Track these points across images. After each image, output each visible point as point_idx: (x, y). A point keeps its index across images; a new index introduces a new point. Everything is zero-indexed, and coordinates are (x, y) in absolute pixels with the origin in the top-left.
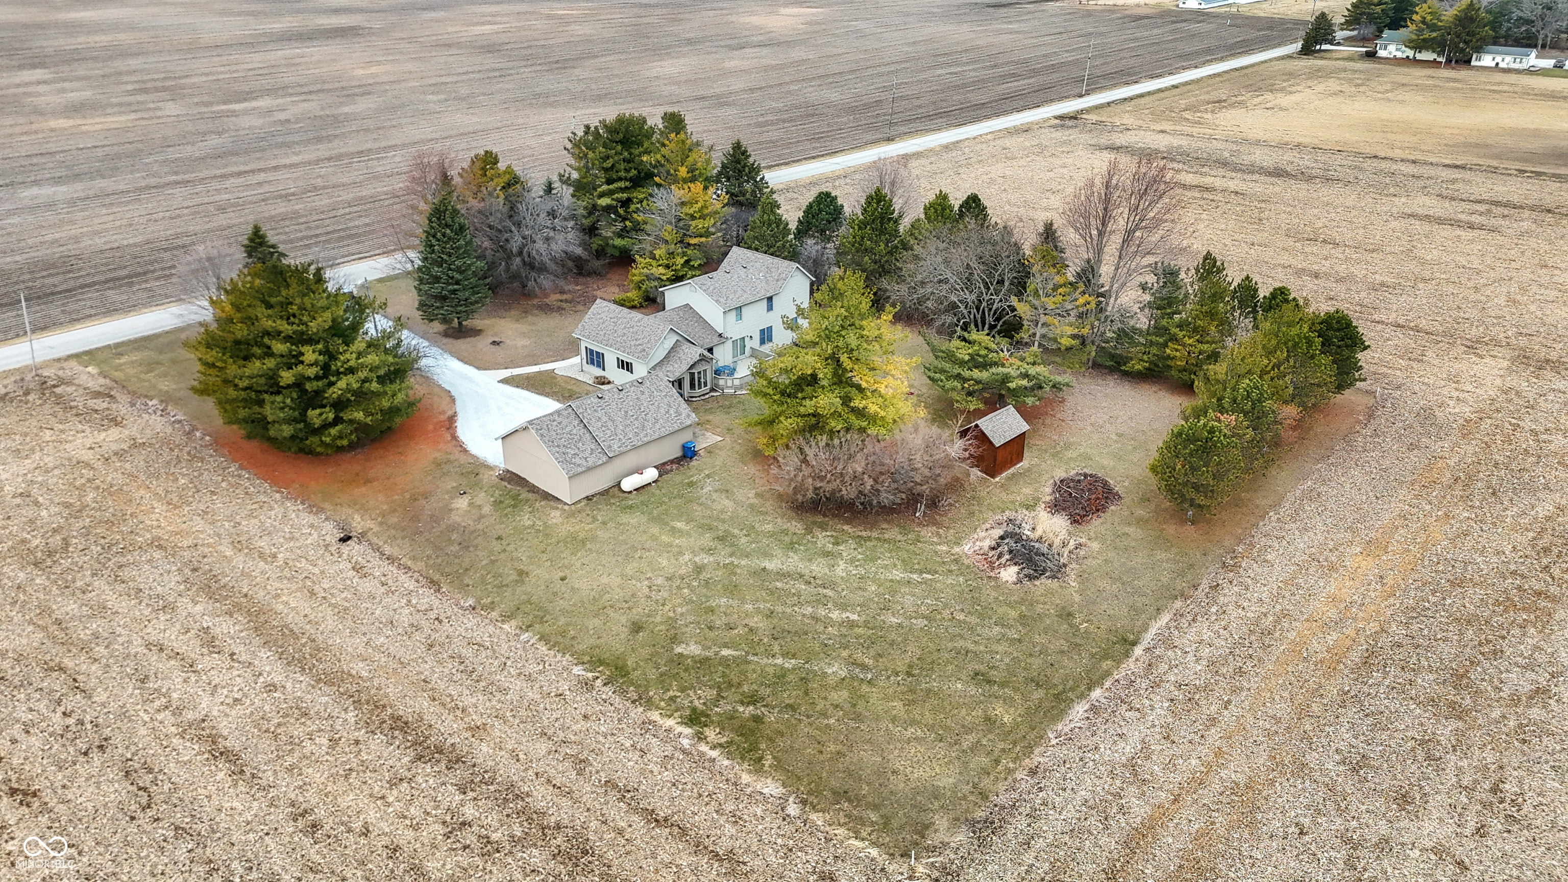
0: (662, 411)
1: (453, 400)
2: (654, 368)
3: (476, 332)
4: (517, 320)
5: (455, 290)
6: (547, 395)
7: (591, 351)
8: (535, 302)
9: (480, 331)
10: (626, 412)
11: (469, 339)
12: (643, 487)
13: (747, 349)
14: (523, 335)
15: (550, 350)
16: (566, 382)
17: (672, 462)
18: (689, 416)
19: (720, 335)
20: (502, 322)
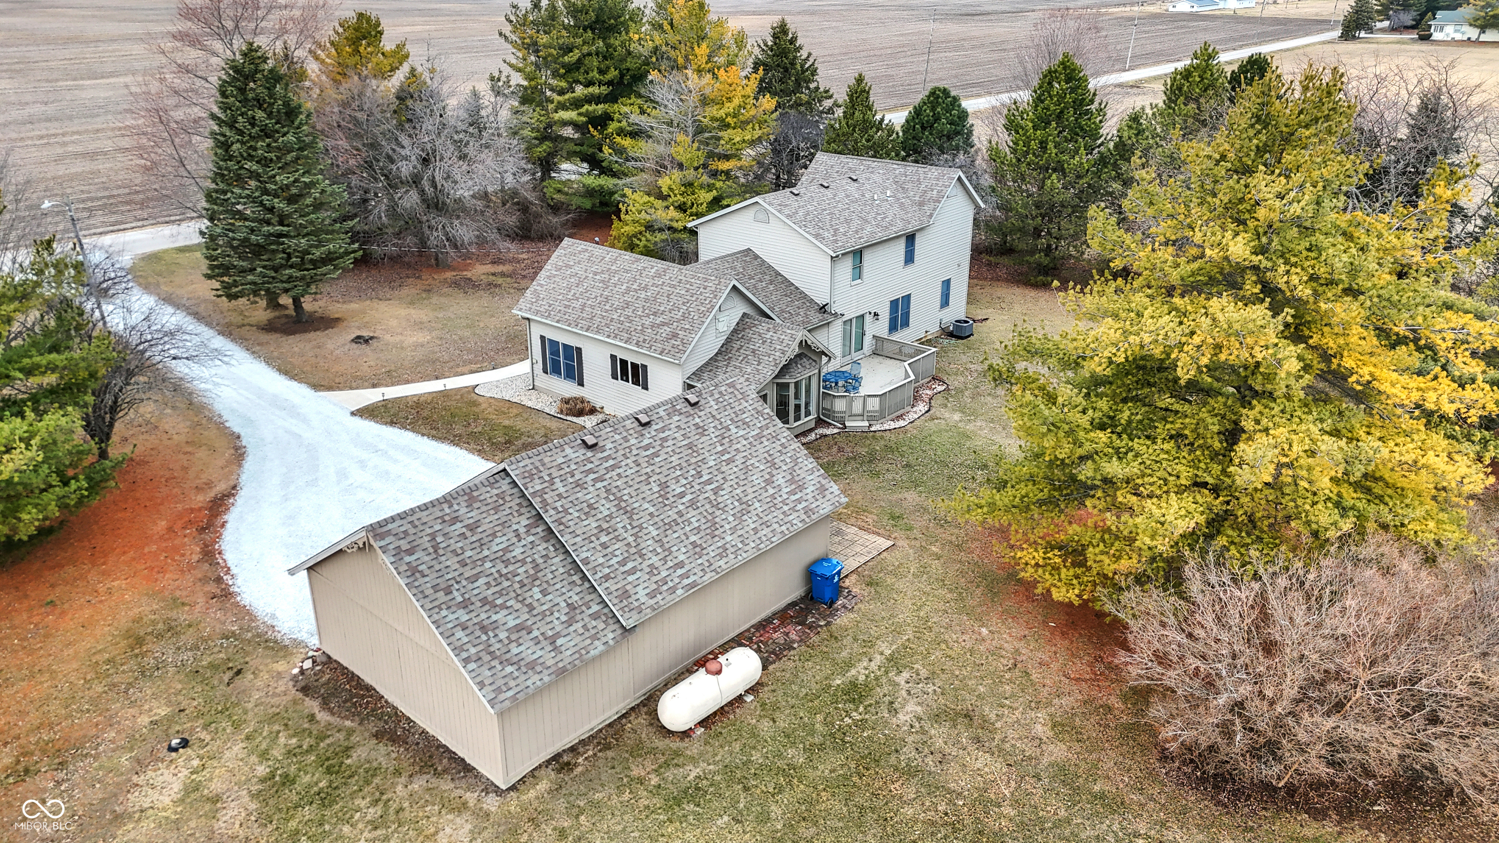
0: (756, 479)
1: (239, 454)
2: (697, 374)
3: (326, 323)
4: (412, 303)
5: (281, 235)
6: (456, 440)
7: (554, 344)
8: (449, 275)
9: (338, 320)
10: (664, 486)
11: (312, 335)
12: (722, 711)
13: (868, 341)
14: (419, 325)
15: (469, 351)
16: (500, 412)
17: (783, 616)
18: (822, 490)
19: (823, 309)
20: (383, 306)
